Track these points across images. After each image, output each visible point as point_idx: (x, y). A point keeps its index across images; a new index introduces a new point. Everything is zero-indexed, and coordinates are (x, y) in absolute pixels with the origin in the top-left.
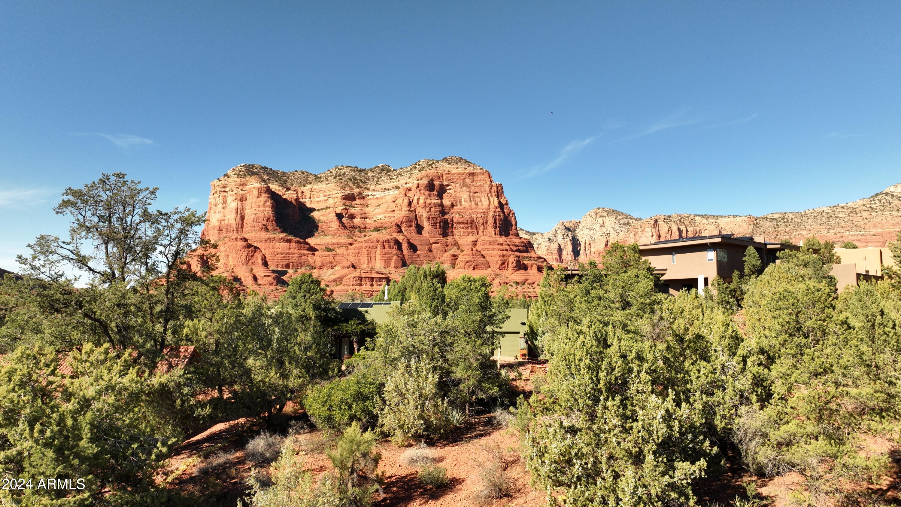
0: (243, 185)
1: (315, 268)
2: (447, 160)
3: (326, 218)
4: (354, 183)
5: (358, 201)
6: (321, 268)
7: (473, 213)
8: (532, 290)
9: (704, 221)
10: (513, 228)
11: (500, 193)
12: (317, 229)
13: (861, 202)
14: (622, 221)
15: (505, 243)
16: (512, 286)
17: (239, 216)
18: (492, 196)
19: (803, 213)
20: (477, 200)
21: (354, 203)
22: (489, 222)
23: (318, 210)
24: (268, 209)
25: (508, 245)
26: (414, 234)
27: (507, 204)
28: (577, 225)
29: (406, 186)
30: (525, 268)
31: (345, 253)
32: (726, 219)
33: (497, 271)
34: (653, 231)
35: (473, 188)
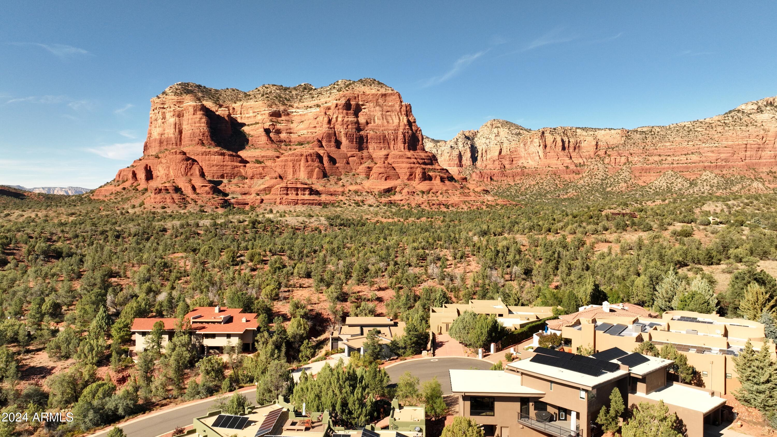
0: (180, 102)
1: (247, 179)
2: (362, 82)
3: (255, 133)
4: (280, 101)
5: (283, 118)
6: (252, 178)
7: (385, 130)
8: (435, 198)
9: (584, 133)
10: (420, 143)
11: (408, 112)
12: (248, 143)
13: (717, 118)
14: (514, 132)
15: (413, 157)
16: (418, 194)
17: (177, 130)
18: (401, 115)
19: (668, 127)
20: (389, 118)
21: (280, 119)
22: (399, 138)
23: (248, 125)
24: (203, 125)
25: (416, 158)
26: (333, 149)
27: (415, 122)
28: (475, 134)
29: (326, 105)
30: (430, 178)
31: (273, 165)
32: (603, 132)
33: (405, 181)
34: (541, 141)
35: (385, 107)
